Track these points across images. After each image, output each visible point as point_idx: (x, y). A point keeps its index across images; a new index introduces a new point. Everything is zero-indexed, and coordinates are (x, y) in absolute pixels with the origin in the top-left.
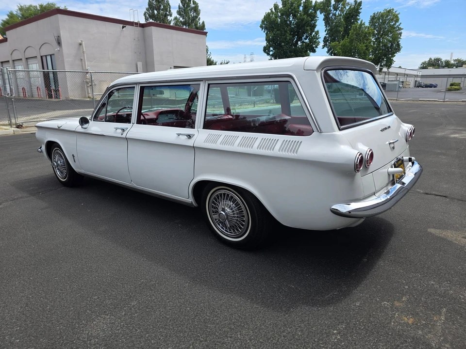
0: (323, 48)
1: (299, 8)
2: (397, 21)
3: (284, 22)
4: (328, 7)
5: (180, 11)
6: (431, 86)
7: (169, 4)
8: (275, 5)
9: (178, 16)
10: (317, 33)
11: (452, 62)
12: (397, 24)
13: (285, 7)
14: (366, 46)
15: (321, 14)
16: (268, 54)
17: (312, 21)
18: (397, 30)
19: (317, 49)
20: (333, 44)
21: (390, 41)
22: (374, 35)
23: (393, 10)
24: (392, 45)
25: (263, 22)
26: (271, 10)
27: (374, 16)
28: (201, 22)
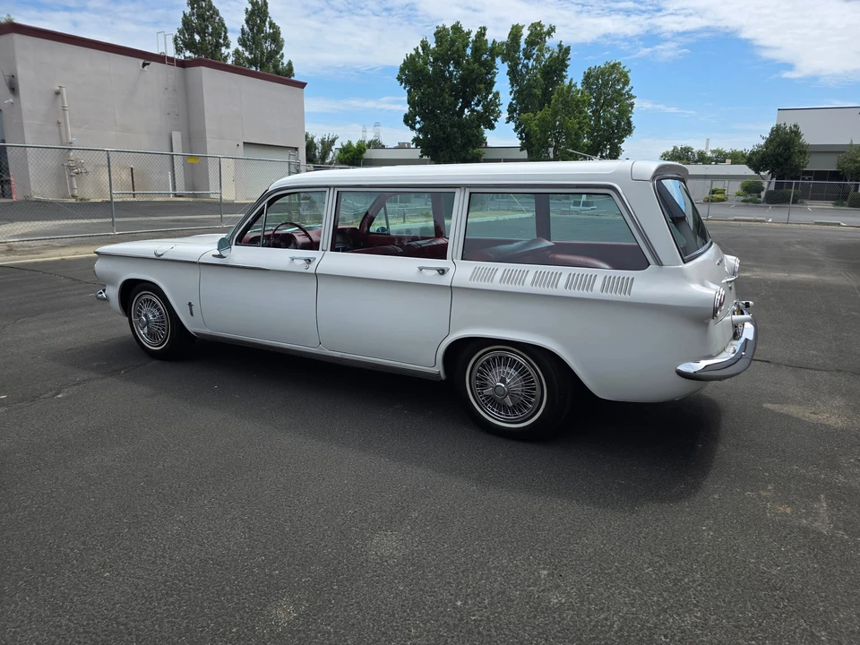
0: (508, 122)
1: (465, 51)
2: (626, 83)
3: (439, 74)
4: (515, 52)
5: (243, 38)
7: (223, 25)
8: (422, 42)
9: (241, 48)
10: (497, 95)
11: (709, 154)
12: (627, 88)
13: (440, 46)
14: (579, 123)
15: (503, 63)
16: (413, 128)
17: (488, 73)
18: (627, 99)
19: (496, 124)
20: (524, 116)
21: (616, 117)
22: (590, 105)
23: (620, 64)
24: (619, 123)
25: (402, 70)
26: (416, 50)
27: (589, 73)
28: (285, 61)
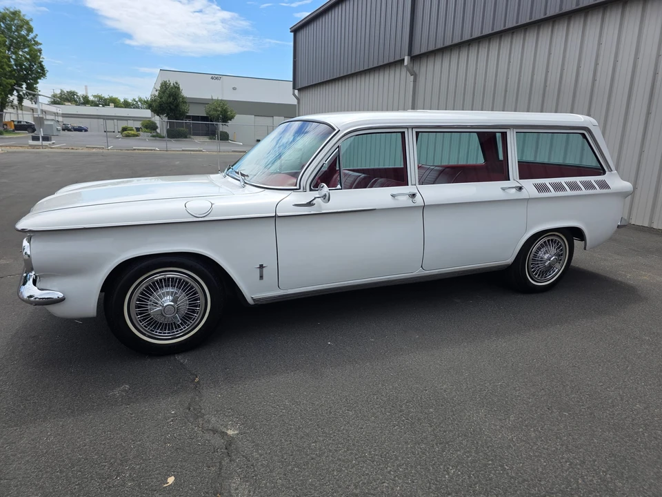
6: (80, 129)
18: (34, 45)
23: (19, 12)
24: (31, 65)
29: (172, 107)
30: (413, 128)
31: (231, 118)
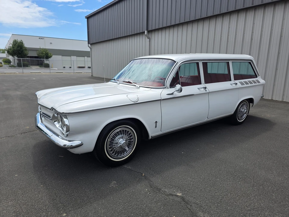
29: (20, 52)
30: (201, 60)
31: (50, 57)
